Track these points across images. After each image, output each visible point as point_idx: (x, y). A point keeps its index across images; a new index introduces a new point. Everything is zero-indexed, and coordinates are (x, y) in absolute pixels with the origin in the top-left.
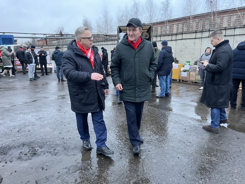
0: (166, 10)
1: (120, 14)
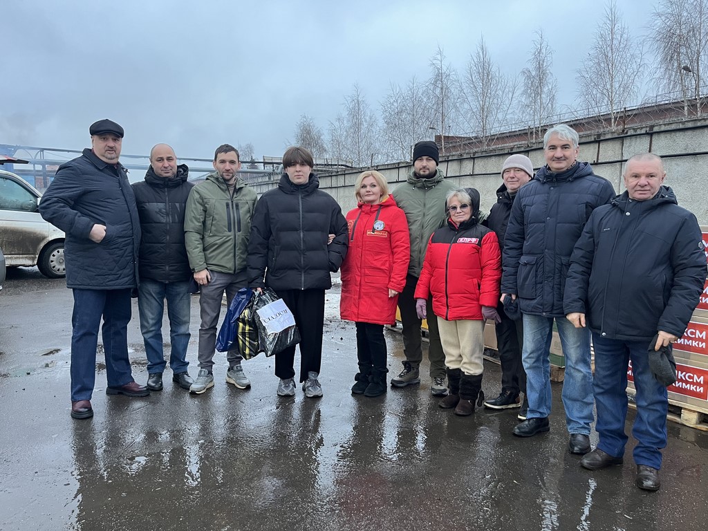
0: (538, 94)
1: (395, 104)
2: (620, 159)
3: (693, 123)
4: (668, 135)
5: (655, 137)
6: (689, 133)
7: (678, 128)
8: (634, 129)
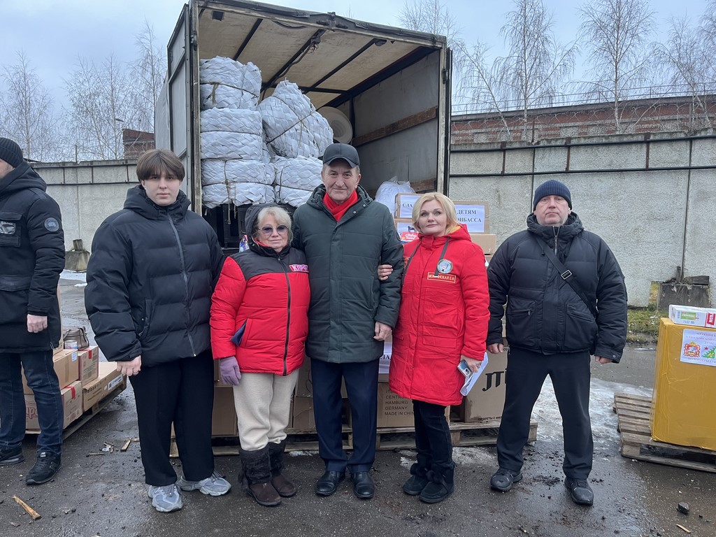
2: (531, 172)
3: (618, 137)
4: (589, 150)
5: (573, 151)
6: (614, 148)
7: (601, 142)
8: (547, 140)
